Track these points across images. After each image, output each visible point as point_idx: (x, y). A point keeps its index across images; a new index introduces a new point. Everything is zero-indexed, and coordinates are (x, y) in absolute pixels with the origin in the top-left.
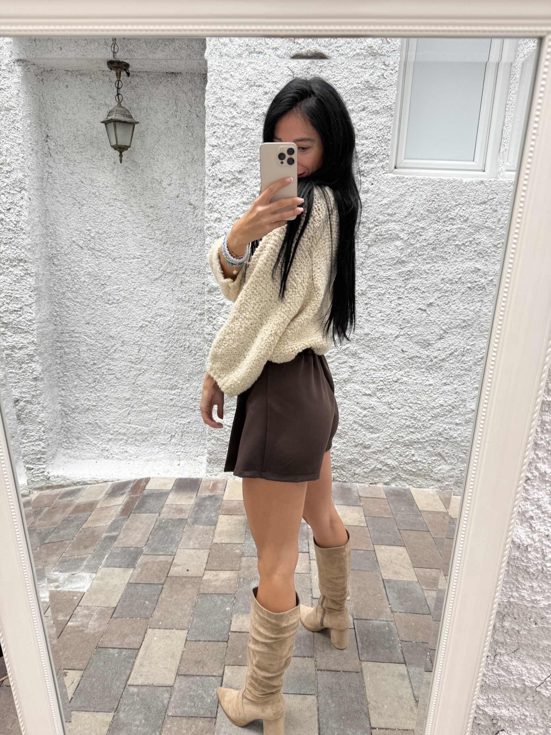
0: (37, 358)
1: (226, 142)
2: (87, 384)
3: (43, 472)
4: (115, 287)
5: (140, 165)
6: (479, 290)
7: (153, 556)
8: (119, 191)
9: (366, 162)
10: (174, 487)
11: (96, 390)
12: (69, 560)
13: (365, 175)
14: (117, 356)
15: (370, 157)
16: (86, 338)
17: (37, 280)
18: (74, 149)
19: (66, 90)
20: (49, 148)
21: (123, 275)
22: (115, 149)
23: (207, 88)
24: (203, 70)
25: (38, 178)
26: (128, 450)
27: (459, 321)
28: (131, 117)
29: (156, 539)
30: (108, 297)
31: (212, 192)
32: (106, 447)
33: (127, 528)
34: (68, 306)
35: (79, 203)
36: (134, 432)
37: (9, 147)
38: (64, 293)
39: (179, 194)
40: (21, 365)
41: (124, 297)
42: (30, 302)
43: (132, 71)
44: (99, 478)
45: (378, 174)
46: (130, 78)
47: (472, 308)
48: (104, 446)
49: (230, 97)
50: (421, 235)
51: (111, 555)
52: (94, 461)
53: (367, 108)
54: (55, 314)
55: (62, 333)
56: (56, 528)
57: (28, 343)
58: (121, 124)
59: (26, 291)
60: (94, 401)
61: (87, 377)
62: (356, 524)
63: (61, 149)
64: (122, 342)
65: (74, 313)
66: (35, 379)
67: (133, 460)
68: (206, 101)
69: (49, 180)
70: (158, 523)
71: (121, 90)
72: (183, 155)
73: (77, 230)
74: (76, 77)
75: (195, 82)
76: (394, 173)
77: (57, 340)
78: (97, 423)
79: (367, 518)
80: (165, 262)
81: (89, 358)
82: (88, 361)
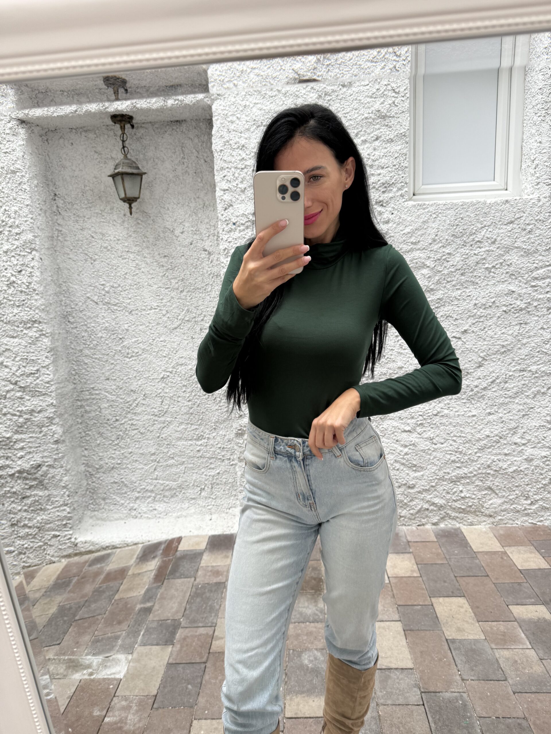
0: (57, 420)
1: (237, 185)
2: (110, 442)
3: (70, 538)
4: (133, 340)
5: (151, 215)
6: (515, 313)
7: (192, 629)
8: (132, 243)
9: (384, 192)
10: (208, 546)
11: (120, 447)
12: (102, 638)
13: (384, 205)
14: (139, 410)
15: (387, 186)
16: (107, 394)
17: (53, 340)
18: (82, 205)
19: (70, 147)
20: (57, 206)
21: (141, 327)
22: (124, 201)
23: (214, 132)
24: (208, 115)
25: (48, 237)
26: (157, 508)
27: (498, 347)
28: (138, 168)
29: (194, 608)
30: (127, 351)
31: (227, 236)
32: (133, 507)
33: (162, 598)
34: (86, 364)
35: (91, 258)
36: (162, 488)
37: (17, 209)
38: (81, 351)
39: (193, 241)
40: (41, 428)
41: (143, 349)
42: (47, 363)
43: (137, 123)
44: (129, 541)
45: (398, 203)
46: (134, 130)
47: (510, 332)
48: (132, 505)
49: (237, 140)
50: (448, 261)
51: (147, 630)
52: (123, 522)
53: (380, 137)
54: (73, 372)
55: (82, 391)
56: (86, 601)
57: (47, 406)
58: (129, 176)
59: (42, 353)
60: (119, 459)
61: (110, 435)
62: (408, 575)
63: (69, 206)
64: (144, 395)
65: (93, 370)
66: (57, 442)
67: (163, 518)
68: (213, 146)
69: (60, 238)
70: (194, 589)
71: (127, 142)
72: (193, 201)
73: (90, 286)
74: (81, 134)
75: (200, 128)
76: (414, 201)
77: (76, 399)
78: (122, 482)
79: (419, 566)
80: (183, 310)
81: (110, 414)
82: (110, 417)
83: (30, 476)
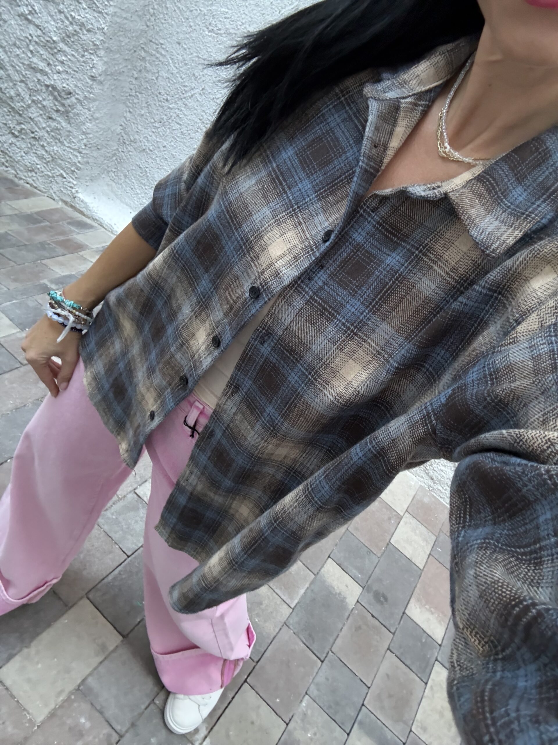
0: (102, 53)
2: (153, 121)
3: (73, 188)
11: (159, 133)
14: (191, 103)
16: (171, 62)
30: (211, 19)
40: (84, 51)
41: (227, 29)
51: (20, 303)
54: (151, 11)
55: (151, 41)
56: (25, 245)
57: (98, 29)
60: (153, 145)
61: (155, 112)
64: (203, 89)
65: (170, 21)
66: (93, 78)
77: (143, 46)
78: (146, 172)
81: (164, 87)
82: (163, 92)
83: (59, 98)
